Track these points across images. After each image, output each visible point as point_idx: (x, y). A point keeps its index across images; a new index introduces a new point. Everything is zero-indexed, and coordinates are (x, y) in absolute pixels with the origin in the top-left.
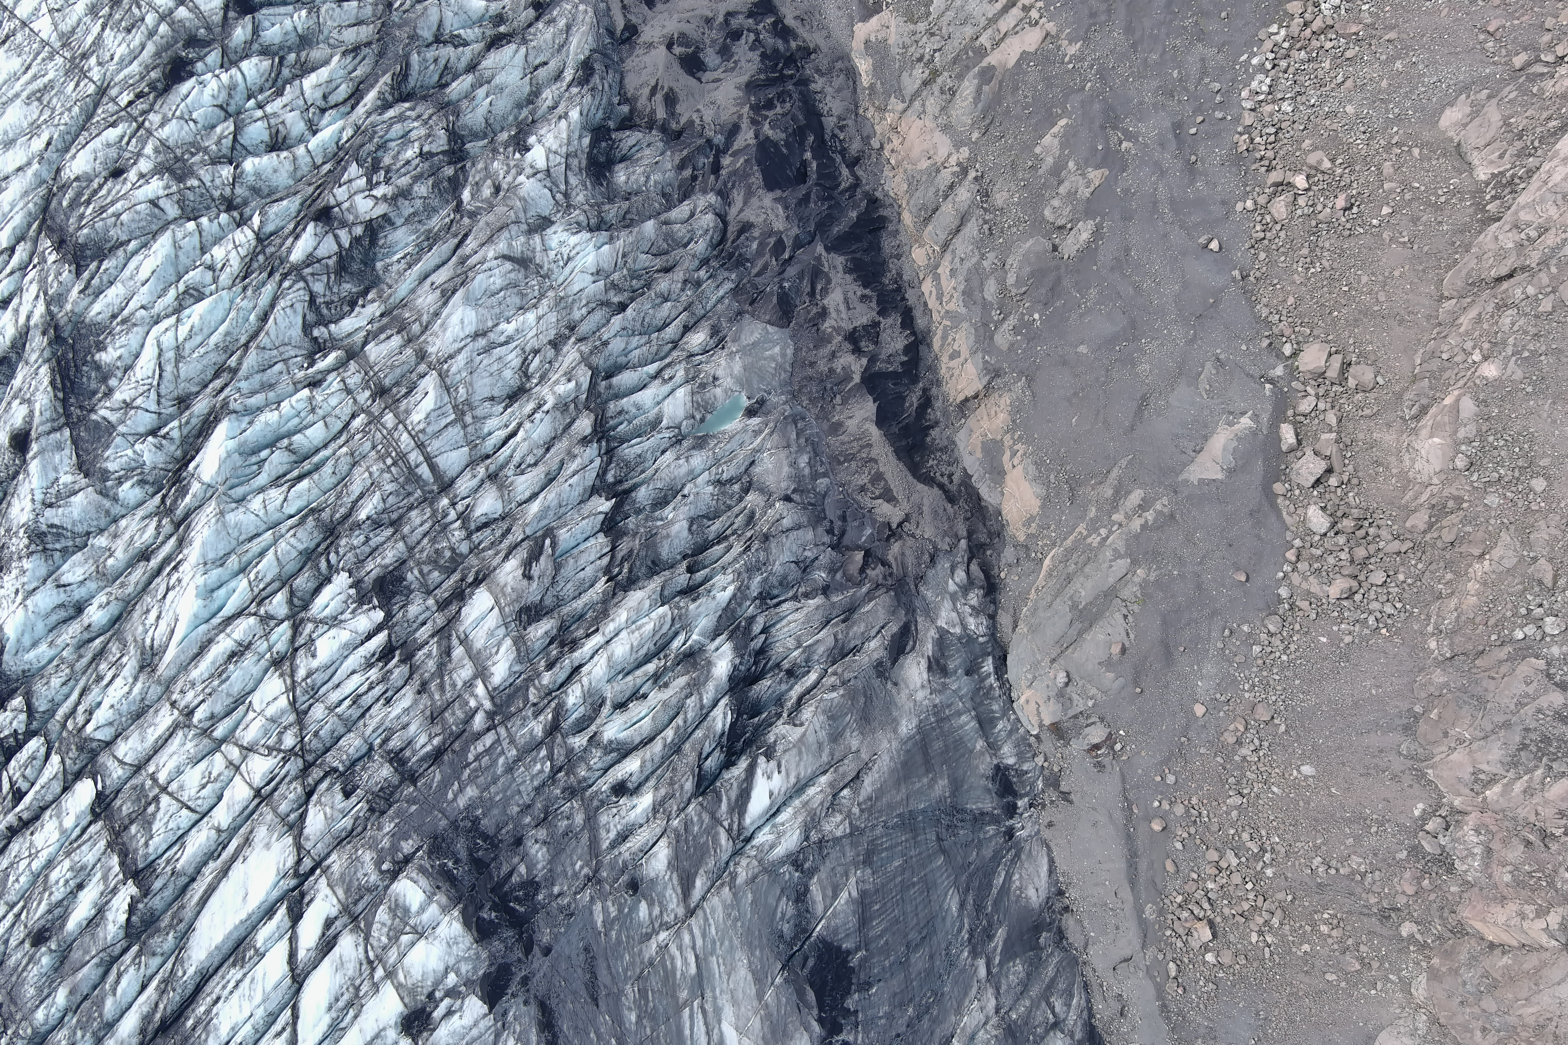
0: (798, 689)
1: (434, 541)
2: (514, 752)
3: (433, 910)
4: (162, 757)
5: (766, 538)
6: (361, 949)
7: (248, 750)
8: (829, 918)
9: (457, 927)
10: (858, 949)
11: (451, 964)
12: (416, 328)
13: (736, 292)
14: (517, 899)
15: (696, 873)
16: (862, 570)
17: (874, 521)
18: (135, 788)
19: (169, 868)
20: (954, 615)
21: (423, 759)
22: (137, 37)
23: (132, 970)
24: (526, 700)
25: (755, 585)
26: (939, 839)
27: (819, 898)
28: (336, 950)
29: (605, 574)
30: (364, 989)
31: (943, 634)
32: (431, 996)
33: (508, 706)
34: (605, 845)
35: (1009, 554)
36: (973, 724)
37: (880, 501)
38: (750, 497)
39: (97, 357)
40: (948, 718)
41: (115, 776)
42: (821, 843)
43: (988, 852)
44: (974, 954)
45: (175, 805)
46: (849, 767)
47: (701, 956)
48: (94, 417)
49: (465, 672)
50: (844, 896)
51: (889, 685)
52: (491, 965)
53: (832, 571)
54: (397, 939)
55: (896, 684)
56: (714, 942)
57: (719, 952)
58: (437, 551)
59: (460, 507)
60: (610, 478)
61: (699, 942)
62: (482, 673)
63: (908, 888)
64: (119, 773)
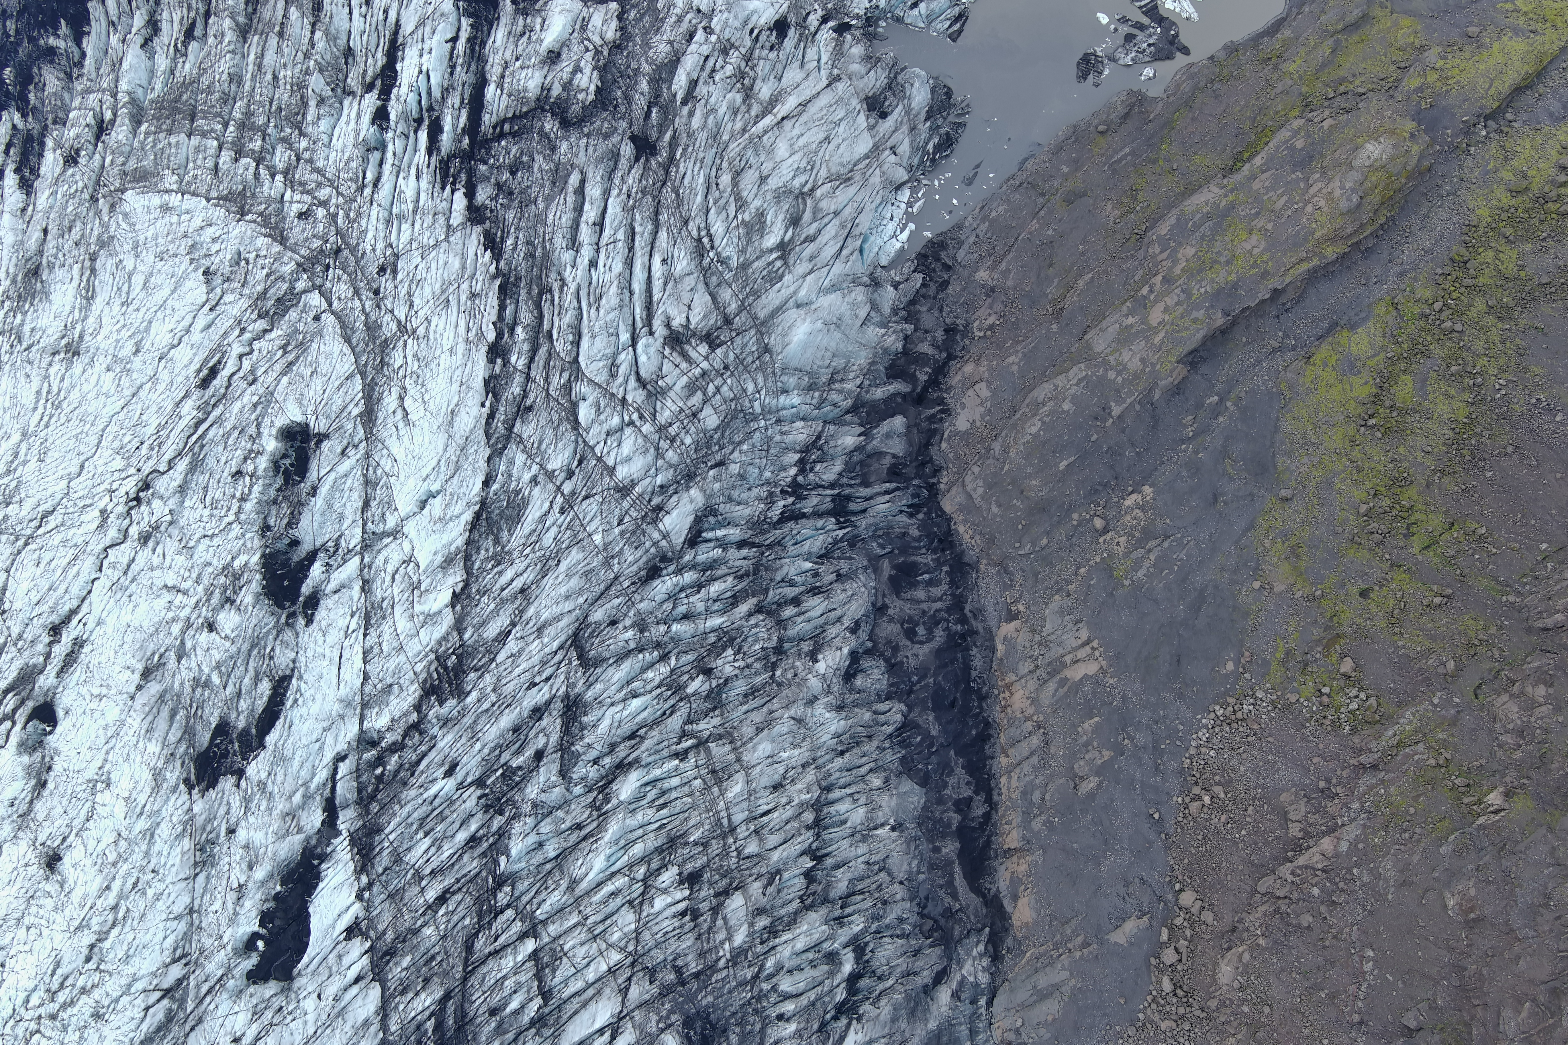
0: (881, 986)
1: (721, 860)
2: (735, 984)
4: (569, 938)
5: (885, 903)
7: (610, 946)
12: (739, 743)
13: (903, 760)
16: (931, 931)
17: (943, 906)
18: (551, 950)
19: (559, 995)
20: (972, 969)
21: (690, 976)
22: (640, 552)
24: (746, 959)
25: (874, 927)
29: (798, 900)
31: (964, 978)
33: (736, 960)
35: (1009, 941)
36: (967, 1032)
37: (949, 896)
38: (882, 875)
39: (583, 719)
40: (954, 1026)
41: (545, 941)
45: (569, 965)
46: (897, 1038)
48: (573, 749)
49: (722, 936)
51: (929, 999)
53: (915, 927)
55: (932, 1000)
58: (721, 866)
59: (737, 845)
60: (814, 846)
62: (729, 938)
64: (546, 939)
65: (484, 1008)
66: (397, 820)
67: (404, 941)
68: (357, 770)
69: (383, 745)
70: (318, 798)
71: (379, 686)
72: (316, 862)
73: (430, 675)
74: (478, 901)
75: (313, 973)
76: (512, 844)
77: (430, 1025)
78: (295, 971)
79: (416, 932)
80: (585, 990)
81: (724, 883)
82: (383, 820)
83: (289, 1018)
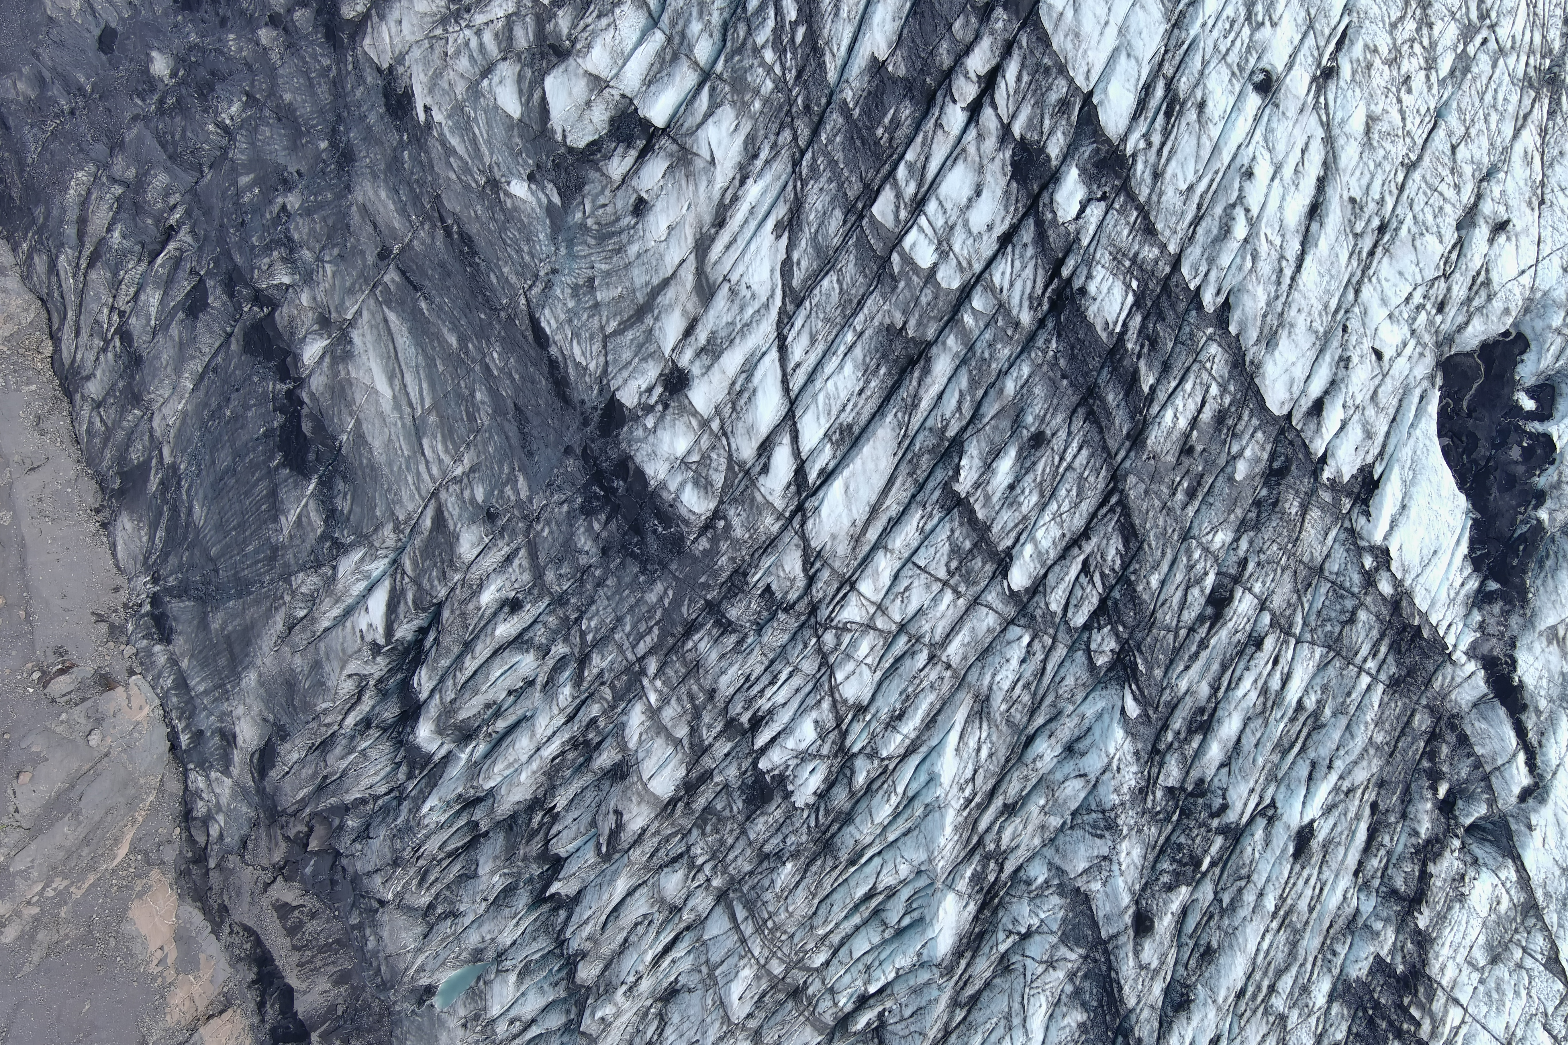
0: (363, 709)
1: (722, 842)
2: (617, 637)
3: (673, 486)
4: (952, 615)
5: (397, 864)
6: (734, 446)
7: (869, 626)
8: (303, 496)
9: (649, 470)
10: (277, 468)
11: (651, 437)
14: (598, 498)
15: (431, 532)
16: (311, 829)
17: (303, 881)
18: (974, 583)
19: (929, 509)
20: (217, 791)
21: (702, 625)
23: (948, 415)
24: (612, 687)
26: (217, 571)
27: (313, 515)
28: (755, 444)
29: (558, 814)
30: (727, 410)
31: (226, 772)
32: (666, 407)
33: (629, 680)
34: (523, 552)
35: (170, 854)
36: (192, 684)
37: (294, 904)
38: (425, 899)
39: (1085, 1016)
40: (216, 688)
41: (994, 594)
42: (317, 565)
43: (173, 560)
44: (174, 467)
45: (931, 569)
46: (300, 637)
47: (419, 455)
48: (1081, 951)
49: (670, 713)
50: (292, 517)
51: (271, 718)
52: (618, 435)
53: (341, 827)
54: (702, 457)
55: (265, 720)
56: (408, 469)
57: (403, 460)
58: (717, 831)
59: (701, 878)
60: (563, 914)
61: (422, 467)
62: (653, 713)
63: (239, 525)
64: (991, 597)
65: (1058, 443)
66: (1370, 716)
67: (1257, 503)
68: (1486, 778)
69: (1457, 843)
70: (1543, 704)
71: (1518, 954)
72: (1493, 586)
73: (1427, 1010)
74: (1151, 622)
75: (1406, 391)
76: (1128, 746)
77: (1148, 380)
78: (1439, 381)
79: (1243, 526)
80: (886, 532)
81: (701, 802)
82: (1397, 707)
83: (1417, 299)
